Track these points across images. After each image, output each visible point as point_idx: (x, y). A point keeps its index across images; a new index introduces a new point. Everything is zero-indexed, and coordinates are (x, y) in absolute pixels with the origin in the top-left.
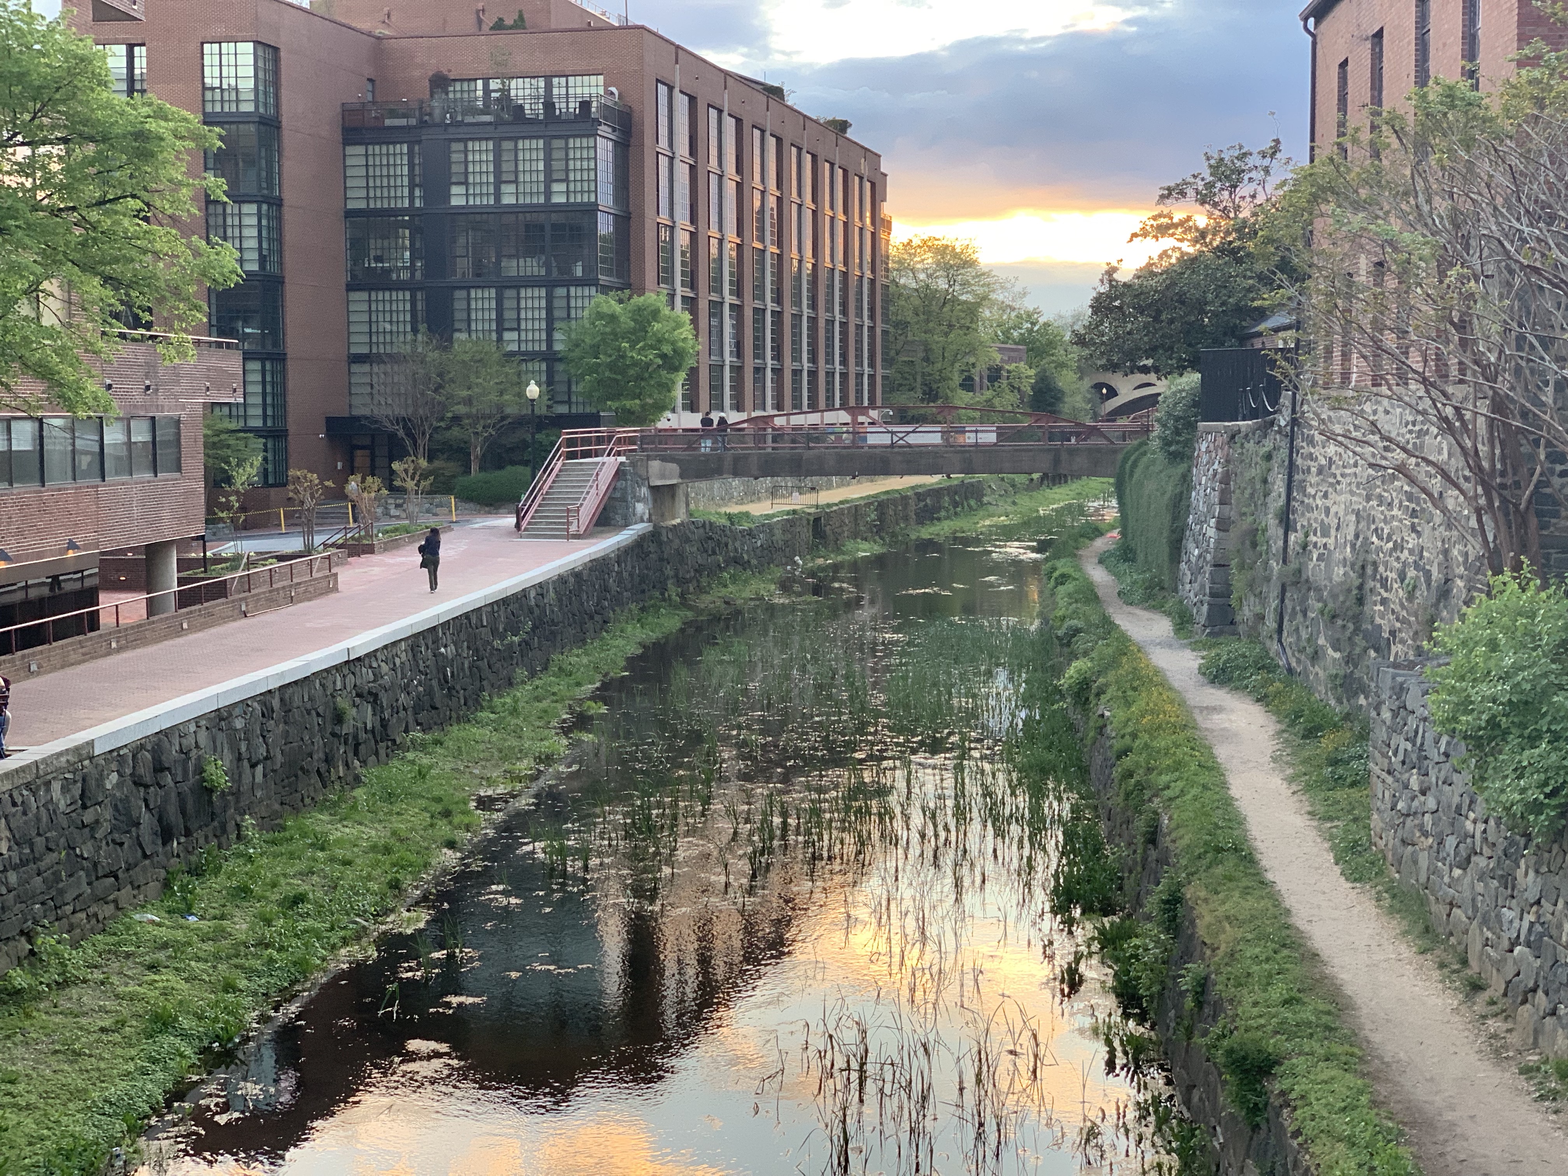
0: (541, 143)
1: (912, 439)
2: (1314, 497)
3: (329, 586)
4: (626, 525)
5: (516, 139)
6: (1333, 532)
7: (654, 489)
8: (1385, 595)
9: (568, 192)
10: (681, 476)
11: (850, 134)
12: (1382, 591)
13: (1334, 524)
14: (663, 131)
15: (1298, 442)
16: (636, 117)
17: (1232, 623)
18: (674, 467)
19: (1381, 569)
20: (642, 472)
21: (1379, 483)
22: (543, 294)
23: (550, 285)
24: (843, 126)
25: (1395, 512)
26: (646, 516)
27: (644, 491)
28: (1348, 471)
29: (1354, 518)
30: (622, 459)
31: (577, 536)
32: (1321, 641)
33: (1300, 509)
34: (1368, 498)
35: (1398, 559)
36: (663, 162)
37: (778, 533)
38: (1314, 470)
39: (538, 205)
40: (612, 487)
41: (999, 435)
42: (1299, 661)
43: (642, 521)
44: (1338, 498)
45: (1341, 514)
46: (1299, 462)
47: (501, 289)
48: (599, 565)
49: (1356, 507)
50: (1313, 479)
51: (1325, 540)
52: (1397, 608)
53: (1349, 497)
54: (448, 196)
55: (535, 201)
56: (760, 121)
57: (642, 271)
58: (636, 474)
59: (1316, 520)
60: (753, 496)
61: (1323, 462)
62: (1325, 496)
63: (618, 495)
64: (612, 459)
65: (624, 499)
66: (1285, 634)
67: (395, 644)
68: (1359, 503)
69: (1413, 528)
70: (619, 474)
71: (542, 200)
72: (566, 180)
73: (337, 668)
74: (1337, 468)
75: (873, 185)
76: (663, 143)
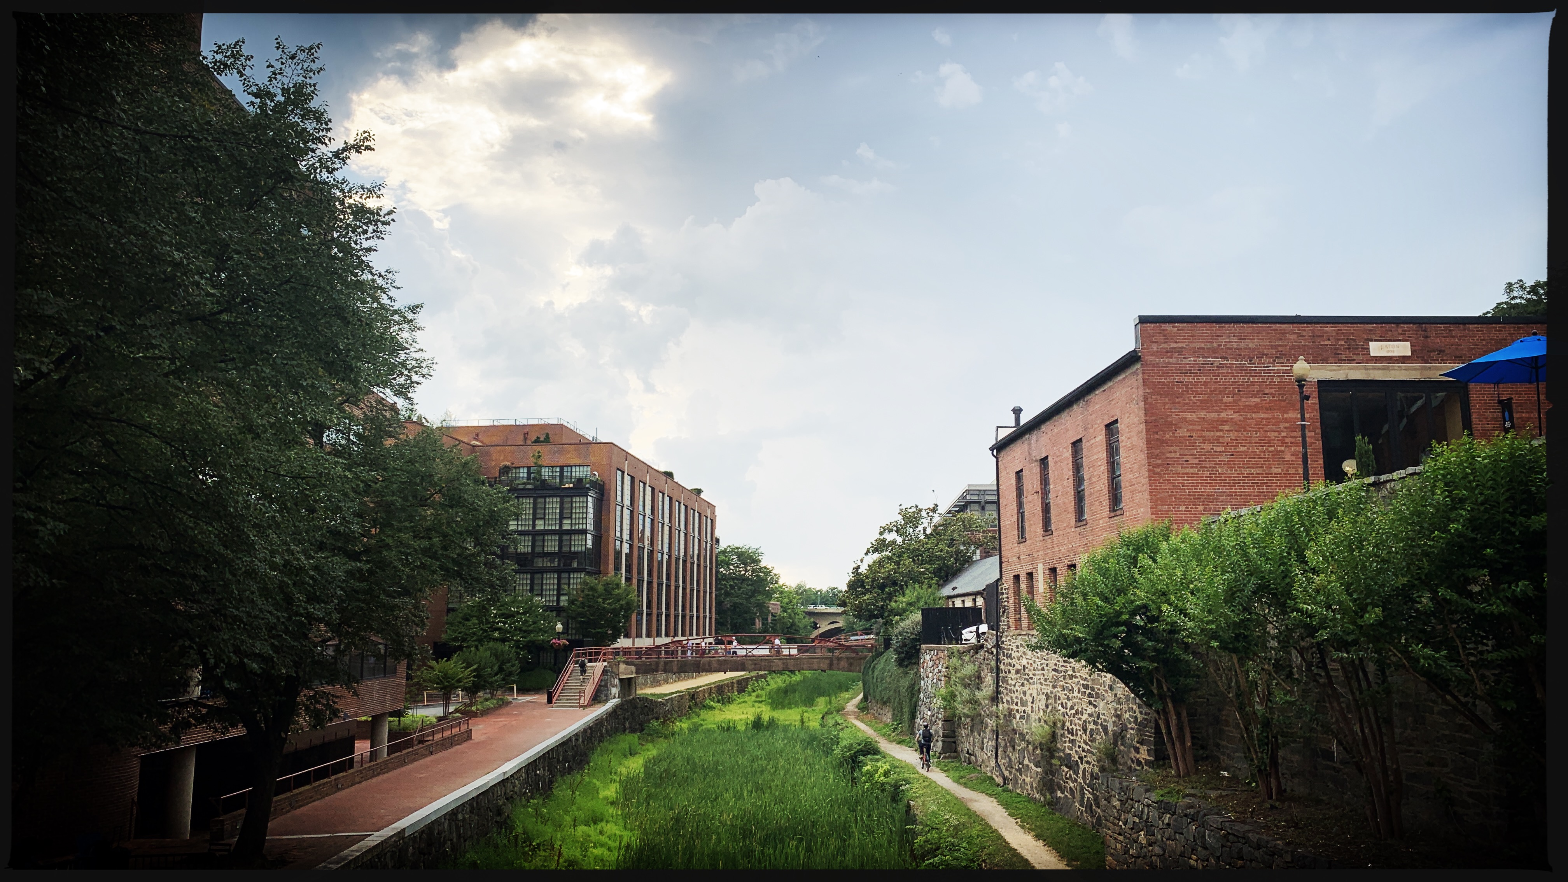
0: (558, 500)
1: (755, 652)
2: (1014, 686)
3: (468, 735)
4: (607, 701)
5: (545, 497)
6: (1030, 704)
7: (621, 680)
8: (1072, 738)
9: (571, 524)
10: (636, 673)
11: (702, 496)
12: (1069, 736)
13: (1030, 700)
14: (619, 493)
15: (1001, 656)
16: (607, 487)
17: (955, 751)
18: (633, 668)
19: (1068, 724)
20: (615, 670)
21: (1062, 679)
22: (556, 576)
23: (559, 571)
24: (699, 491)
25: (1076, 694)
26: (617, 696)
27: (617, 681)
28: (1037, 672)
29: (1044, 697)
30: (605, 664)
31: (584, 707)
32: (1026, 762)
33: (1005, 692)
34: (1054, 687)
35: (1080, 719)
36: (619, 508)
37: (675, 703)
38: (1013, 672)
39: (555, 530)
40: (600, 680)
41: (799, 650)
42: (1010, 773)
43: (615, 697)
44: (1032, 687)
45: (1035, 694)
46: (1002, 667)
47: (533, 573)
48: (599, 722)
49: (1045, 691)
50: (1013, 675)
51: (1023, 708)
52: (1083, 745)
53: (1039, 686)
54: (508, 525)
55: (554, 528)
56: (662, 489)
57: (607, 564)
58: (612, 672)
59: (1017, 698)
60: (656, 683)
61: (1019, 667)
62: (1023, 685)
63: (603, 684)
64: (600, 663)
65: (606, 686)
66: (1000, 758)
67: (520, 770)
68: (1048, 689)
69: (1090, 703)
70: (604, 672)
71: (557, 528)
72: (571, 518)
73: (499, 783)
74: (1030, 670)
75: (712, 520)
76: (619, 499)
